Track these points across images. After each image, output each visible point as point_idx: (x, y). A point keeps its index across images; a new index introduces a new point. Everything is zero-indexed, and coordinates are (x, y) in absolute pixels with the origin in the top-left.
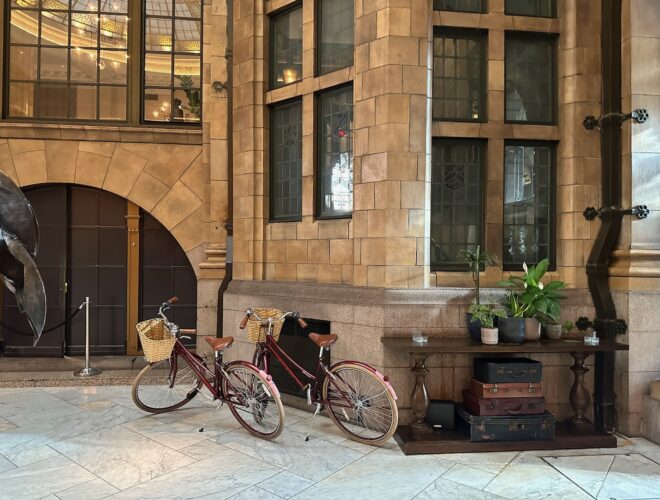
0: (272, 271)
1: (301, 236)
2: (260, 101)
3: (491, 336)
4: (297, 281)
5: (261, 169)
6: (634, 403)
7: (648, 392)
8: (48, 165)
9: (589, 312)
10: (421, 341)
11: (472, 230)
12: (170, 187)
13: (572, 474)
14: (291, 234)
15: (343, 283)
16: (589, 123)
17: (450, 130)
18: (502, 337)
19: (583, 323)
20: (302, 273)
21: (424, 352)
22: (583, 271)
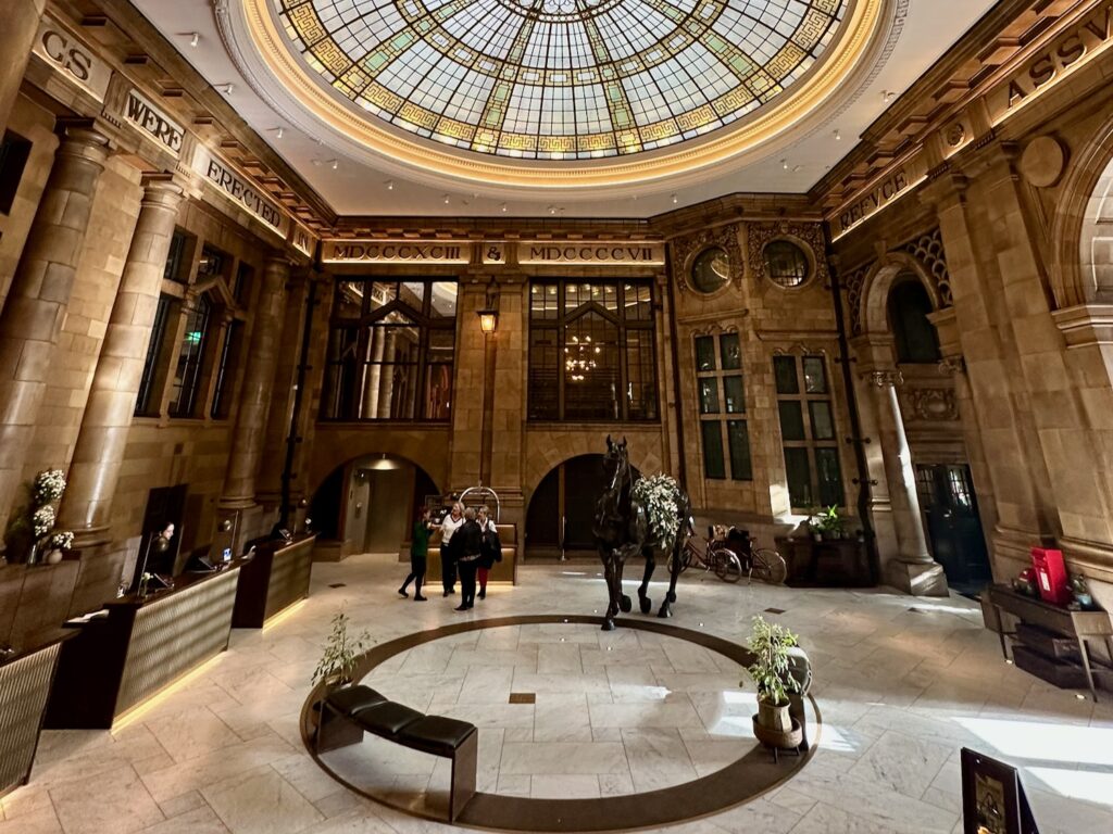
0: (711, 504)
1: (727, 487)
2: (698, 419)
3: (819, 538)
4: (725, 511)
5: (701, 452)
6: (883, 569)
7: (889, 563)
8: (589, 444)
9: (860, 527)
10: (791, 540)
11: (806, 488)
12: (646, 454)
13: (856, 594)
14: (720, 486)
15: (751, 513)
16: (848, 440)
17: (792, 444)
18: (822, 537)
19: (859, 533)
20: (728, 506)
21: (792, 544)
22: (856, 508)
